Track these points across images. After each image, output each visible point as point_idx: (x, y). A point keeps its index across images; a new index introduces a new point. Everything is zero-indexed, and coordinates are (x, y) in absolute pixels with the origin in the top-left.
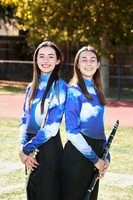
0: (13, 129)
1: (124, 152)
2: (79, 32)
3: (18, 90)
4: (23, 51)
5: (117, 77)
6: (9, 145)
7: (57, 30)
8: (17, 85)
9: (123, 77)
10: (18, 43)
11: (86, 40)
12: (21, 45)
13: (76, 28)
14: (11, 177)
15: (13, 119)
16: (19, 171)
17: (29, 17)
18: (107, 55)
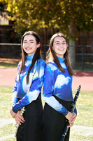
0: (6, 94)
1: (87, 110)
2: (53, 21)
3: (9, 65)
4: (12, 36)
5: (81, 54)
6: (3, 106)
7: (37, 20)
8: (8, 61)
9: (85, 54)
10: (8, 30)
11: (58, 27)
12: (11, 31)
13: (51, 19)
14: (5, 130)
15: (6, 87)
16: (11, 125)
17: (17, 11)
18: (73, 38)
